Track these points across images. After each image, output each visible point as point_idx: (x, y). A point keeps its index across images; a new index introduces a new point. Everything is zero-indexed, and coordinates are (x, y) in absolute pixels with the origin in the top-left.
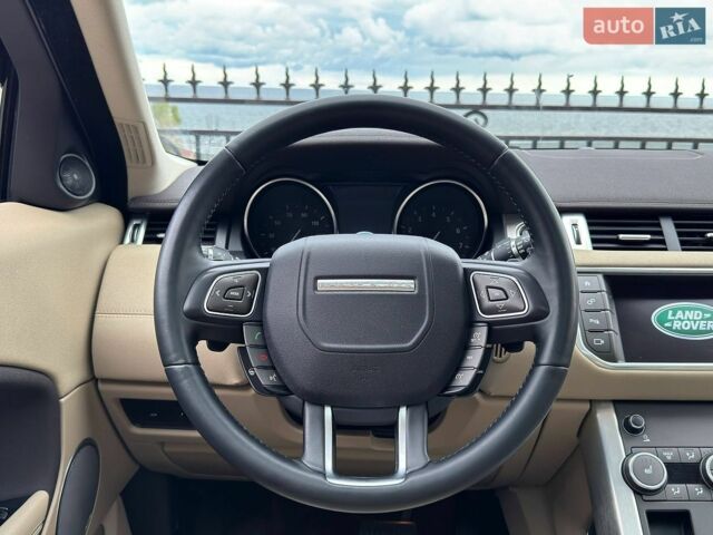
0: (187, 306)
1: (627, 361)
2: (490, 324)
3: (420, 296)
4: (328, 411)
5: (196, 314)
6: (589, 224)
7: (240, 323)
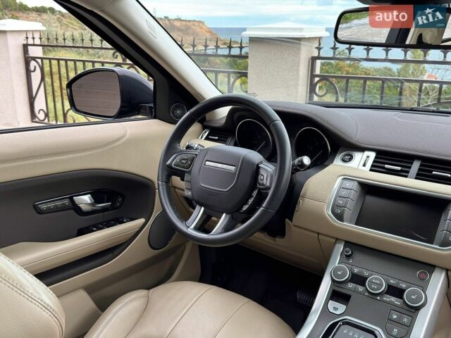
0: (168, 162)
1: (356, 224)
2: (260, 190)
3: (235, 173)
4: (203, 208)
5: (169, 167)
6: (376, 157)
7: (185, 172)
